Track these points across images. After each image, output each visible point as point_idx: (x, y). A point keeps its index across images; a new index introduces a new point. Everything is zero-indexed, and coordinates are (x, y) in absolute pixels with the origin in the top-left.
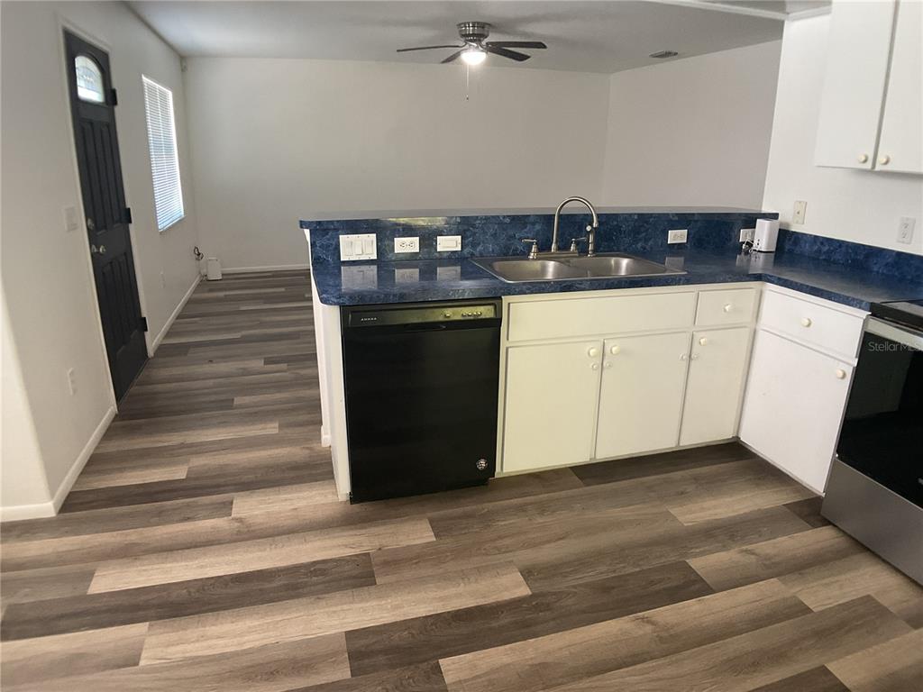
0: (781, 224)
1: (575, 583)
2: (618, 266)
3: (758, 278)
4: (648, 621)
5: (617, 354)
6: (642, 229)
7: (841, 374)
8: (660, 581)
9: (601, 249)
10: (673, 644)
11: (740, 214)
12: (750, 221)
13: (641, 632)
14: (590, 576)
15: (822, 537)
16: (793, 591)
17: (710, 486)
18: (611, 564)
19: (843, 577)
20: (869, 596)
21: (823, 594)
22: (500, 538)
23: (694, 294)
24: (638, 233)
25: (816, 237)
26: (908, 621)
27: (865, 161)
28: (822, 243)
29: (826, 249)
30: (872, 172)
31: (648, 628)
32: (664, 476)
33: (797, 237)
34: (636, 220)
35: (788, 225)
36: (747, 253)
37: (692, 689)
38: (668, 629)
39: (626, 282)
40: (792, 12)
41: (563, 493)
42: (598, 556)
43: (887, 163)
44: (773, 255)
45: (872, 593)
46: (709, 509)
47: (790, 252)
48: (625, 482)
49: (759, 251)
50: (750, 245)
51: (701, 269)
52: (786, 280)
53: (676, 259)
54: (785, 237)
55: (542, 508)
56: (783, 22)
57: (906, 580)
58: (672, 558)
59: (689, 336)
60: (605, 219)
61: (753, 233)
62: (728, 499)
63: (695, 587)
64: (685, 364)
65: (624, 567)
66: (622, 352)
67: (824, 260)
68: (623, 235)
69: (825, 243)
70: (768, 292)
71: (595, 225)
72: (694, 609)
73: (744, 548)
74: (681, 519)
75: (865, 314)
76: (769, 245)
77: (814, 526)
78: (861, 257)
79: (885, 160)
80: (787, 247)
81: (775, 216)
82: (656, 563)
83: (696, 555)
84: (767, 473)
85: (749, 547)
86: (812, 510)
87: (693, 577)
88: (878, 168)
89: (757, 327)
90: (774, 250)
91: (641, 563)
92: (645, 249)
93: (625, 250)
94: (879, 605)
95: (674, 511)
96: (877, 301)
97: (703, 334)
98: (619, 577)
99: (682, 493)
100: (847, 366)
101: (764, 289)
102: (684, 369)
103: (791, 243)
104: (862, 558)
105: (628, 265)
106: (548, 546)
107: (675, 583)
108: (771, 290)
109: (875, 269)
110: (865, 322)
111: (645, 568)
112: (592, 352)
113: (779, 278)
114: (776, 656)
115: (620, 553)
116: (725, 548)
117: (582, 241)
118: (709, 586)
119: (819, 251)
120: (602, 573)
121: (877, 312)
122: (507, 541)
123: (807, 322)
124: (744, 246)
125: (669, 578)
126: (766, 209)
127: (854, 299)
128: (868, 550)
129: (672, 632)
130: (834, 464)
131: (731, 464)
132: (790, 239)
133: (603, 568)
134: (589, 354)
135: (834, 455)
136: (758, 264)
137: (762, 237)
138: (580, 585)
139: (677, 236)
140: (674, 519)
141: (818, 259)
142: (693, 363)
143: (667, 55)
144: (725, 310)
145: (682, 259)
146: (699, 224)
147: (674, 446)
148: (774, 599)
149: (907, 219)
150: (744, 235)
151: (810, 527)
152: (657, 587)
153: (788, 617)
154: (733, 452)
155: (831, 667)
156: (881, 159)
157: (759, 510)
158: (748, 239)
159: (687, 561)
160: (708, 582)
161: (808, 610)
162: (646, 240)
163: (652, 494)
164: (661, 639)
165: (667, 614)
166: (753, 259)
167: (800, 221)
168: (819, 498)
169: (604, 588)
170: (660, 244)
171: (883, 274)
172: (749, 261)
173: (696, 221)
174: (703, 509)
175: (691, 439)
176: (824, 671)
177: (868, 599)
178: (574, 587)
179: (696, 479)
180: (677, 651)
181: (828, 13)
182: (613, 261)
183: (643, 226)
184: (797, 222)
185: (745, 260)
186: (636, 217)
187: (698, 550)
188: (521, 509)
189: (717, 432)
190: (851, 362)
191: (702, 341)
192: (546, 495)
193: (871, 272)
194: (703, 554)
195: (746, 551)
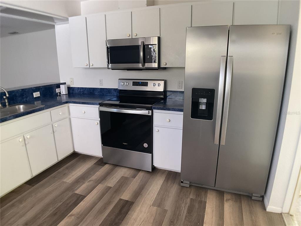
0: (67, 85)
1: (44, 219)
2: (19, 109)
3: (67, 102)
4: (72, 215)
5: (29, 138)
6: (24, 94)
7: (97, 123)
8: (70, 202)
9: (11, 104)
10: (82, 217)
11: (55, 84)
12: (58, 86)
13: (71, 220)
14: (48, 213)
15: (107, 167)
16: (105, 185)
17: (72, 168)
18: (53, 206)
19: (115, 175)
20: (122, 176)
21: (112, 182)
22: (10, 219)
23: (49, 112)
24: (23, 96)
25: (78, 88)
26: (132, 177)
27: (87, 65)
28: (80, 89)
29: (82, 90)
30: (89, 68)
31: (73, 217)
32: (57, 171)
33: (73, 89)
34: (21, 92)
35: (69, 85)
36: (60, 96)
37: (93, 225)
38: (79, 214)
39: (26, 113)
40: (57, 23)
41: (26, 193)
42: (48, 206)
43: (93, 65)
44: (68, 95)
45: (123, 175)
46: (75, 175)
47: (72, 93)
48: (45, 179)
49: (63, 95)
50: (60, 93)
51: (49, 103)
52: (75, 102)
53: (38, 102)
54: (69, 89)
55: (20, 202)
56: (54, 25)
57: (128, 168)
58: (70, 194)
59: (51, 126)
60: (10, 93)
61: (60, 89)
62: (78, 170)
63: (80, 198)
64: (52, 134)
65: (57, 205)
66: (31, 137)
67: (82, 94)
68: (18, 97)
69: (81, 89)
70: (70, 106)
71: (7, 95)
72: (82, 205)
73: (89, 180)
74: (68, 181)
75: (98, 106)
76: (66, 92)
77: (103, 166)
78: (92, 91)
79: (92, 65)
80: (71, 92)
81: (65, 83)
82: (66, 198)
83: (76, 190)
84: (85, 158)
85: (90, 179)
86: (101, 162)
87: (78, 196)
88: (91, 67)
89: (71, 117)
90: (67, 93)
91: (62, 201)
92: (26, 100)
93: (20, 102)
94: (125, 177)
95: (65, 180)
96: (100, 102)
97: (55, 123)
98: (57, 208)
99: (65, 174)
100: (97, 121)
101: (69, 106)
102: (53, 136)
103: (72, 90)
104: (117, 168)
105: (23, 107)
106: (29, 212)
107: (75, 200)
108: (71, 105)
109: (96, 94)
110: (99, 108)
111: (63, 201)
112: (20, 140)
113: (73, 101)
114: (109, 203)
115: (54, 201)
116: (84, 183)
117: (3, 103)
118: (84, 196)
119: (80, 91)
120: (51, 210)
121: (101, 105)
122: (12, 219)
123: (84, 112)
124: (58, 94)
125: (72, 200)
126: (62, 82)
127: (94, 103)
128: (118, 165)
129: (80, 214)
130: (102, 147)
131: (75, 159)
132: (71, 90)
133: (51, 208)
134: (19, 141)
135: (102, 145)
136: (64, 99)
137: (63, 90)
138: (46, 218)
139: (36, 94)
140: (66, 182)
141: (81, 94)
142: (55, 133)
143: (14, 33)
144: (60, 114)
145: (40, 102)
146: (43, 89)
147: (57, 161)
148: (102, 189)
149: (101, 79)
150: (57, 90)
151: (102, 167)
152: (70, 204)
153: (107, 192)
154: (75, 155)
155: (122, 198)
156: (91, 64)
157: (88, 168)
158: (59, 92)
159: (75, 192)
160: (83, 195)
161: (111, 187)
162: (26, 97)
163: (56, 179)
164: (78, 218)
165: (77, 210)
166: (62, 97)
167: (73, 84)
168: (101, 159)
169: (54, 214)
170: (31, 98)
171: (98, 95)
172: (61, 98)
173: (42, 89)
174: (73, 176)
175: (61, 157)
176: (121, 199)
177: (122, 177)
178: (45, 219)
179: (67, 168)
180: (84, 218)
181: (68, 23)
182: (17, 107)
183: (24, 93)
184: (72, 84)
185: (60, 98)
186: (21, 90)
187: (77, 188)
188: (13, 206)
189: (68, 152)
190: (98, 119)
191: (56, 126)
192: (20, 196)
193: (95, 95)
194: (78, 188)
195: (89, 181)
